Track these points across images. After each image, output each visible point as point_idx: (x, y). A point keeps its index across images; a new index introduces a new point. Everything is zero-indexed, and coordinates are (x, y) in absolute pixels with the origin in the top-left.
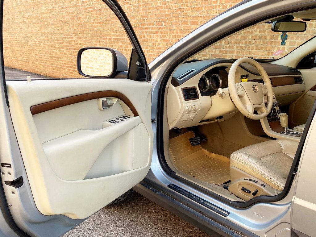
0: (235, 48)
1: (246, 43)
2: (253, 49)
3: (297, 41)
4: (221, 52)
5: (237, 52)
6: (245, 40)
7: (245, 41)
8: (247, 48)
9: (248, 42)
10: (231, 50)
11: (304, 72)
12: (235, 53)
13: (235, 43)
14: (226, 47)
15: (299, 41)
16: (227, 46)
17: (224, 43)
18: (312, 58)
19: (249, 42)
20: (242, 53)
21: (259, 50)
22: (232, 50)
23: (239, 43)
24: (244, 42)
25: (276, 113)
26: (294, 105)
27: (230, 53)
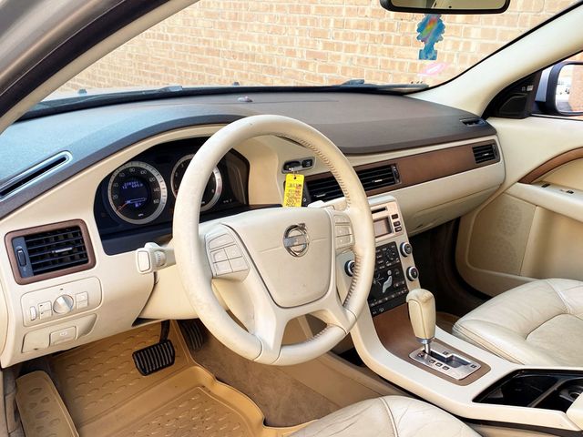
0: (358, 39)
1: (382, 28)
2: (397, 43)
3: (499, 28)
4: (326, 45)
5: (363, 49)
6: (381, 21)
7: (381, 23)
8: (384, 41)
9: (386, 25)
10: (348, 42)
11: (505, 128)
12: (359, 50)
13: (358, 26)
14: (337, 34)
15: (504, 28)
16: (341, 32)
17: (335, 24)
18: (530, 88)
19: (389, 24)
20: (374, 51)
21: (411, 47)
22: (352, 43)
23: (367, 28)
24: (377, 24)
25: (404, 279)
26: (473, 222)
27: (346, 52)
